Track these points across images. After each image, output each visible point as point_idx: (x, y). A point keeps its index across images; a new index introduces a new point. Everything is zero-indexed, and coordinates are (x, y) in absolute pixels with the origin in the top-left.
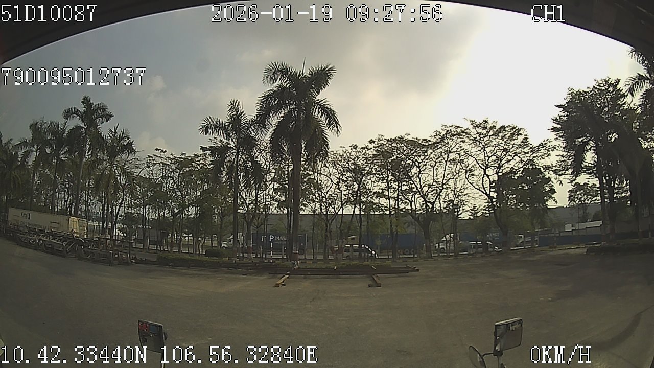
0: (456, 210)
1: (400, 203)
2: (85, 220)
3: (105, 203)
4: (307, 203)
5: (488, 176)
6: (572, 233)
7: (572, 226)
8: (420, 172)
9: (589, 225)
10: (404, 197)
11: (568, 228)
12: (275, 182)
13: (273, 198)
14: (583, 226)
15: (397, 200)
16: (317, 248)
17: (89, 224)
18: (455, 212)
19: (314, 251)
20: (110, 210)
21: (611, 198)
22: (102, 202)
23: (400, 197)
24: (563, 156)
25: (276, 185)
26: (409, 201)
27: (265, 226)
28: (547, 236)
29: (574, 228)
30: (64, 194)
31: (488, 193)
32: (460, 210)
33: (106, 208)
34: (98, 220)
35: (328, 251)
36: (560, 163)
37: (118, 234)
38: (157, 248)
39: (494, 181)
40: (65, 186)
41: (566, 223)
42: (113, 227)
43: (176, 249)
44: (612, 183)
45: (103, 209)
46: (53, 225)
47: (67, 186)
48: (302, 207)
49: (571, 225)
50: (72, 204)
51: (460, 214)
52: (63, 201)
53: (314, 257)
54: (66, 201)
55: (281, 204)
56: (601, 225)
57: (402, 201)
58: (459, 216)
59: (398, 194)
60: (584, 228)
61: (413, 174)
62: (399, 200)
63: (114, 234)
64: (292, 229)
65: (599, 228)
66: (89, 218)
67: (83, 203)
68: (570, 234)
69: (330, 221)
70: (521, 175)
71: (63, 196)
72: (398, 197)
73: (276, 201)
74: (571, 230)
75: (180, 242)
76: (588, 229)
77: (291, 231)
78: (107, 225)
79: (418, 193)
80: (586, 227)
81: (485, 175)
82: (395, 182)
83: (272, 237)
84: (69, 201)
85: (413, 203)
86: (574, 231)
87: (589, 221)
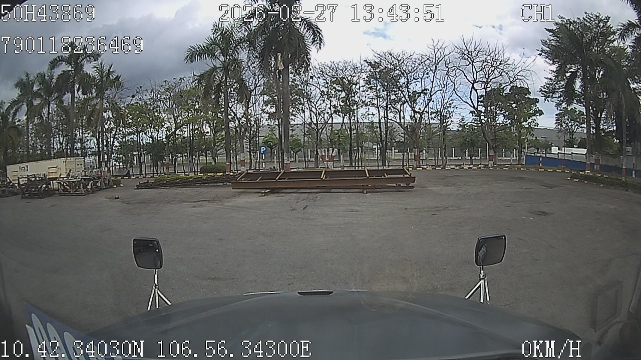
0: (444, 121)
1: (389, 112)
2: (82, 158)
3: (99, 137)
4: (297, 113)
5: (476, 90)
6: (558, 156)
7: (559, 149)
8: (408, 82)
10: (393, 107)
11: (555, 150)
12: (264, 95)
13: (263, 110)
14: (568, 150)
15: (387, 109)
16: (309, 157)
17: (86, 160)
18: (444, 123)
20: (105, 143)
21: (597, 128)
22: (96, 137)
23: (389, 106)
24: (550, 79)
25: (266, 98)
26: (398, 110)
27: (257, 138)
28: (533, 155)
29: (560, 151)
30: (59, 137)
31: (476, 107)
32: (448, 121)
33: (100, 142)
34: (94, 154)
36: (548, 86)
37: (115, 164)
39: (482, 96)
40: (59, 129)
41: (553, 145)
42: (109, 158)
43: (171, 170)
44: (599, 114)
45: (98, 144)
46: (51, 170)
47: (61, 128)
48: (293, 117)
49: (557, 148)
50: (67, 145)
51: (448, 125)
52: (59, 145)
53: (306, 166)
54: (61, 144)
55: (271, 116)
56: (586, 153)
57: (391, 110)
58: (448, 127)
59: (386, 104)
60: (570, 153)
61: (401, 84)
62: (388, 109)
63: (111, 165)
64: (283, 140)
65: (585, 156)
66: (84, 155)
67: (78, 142)
68: (556, 157)
69: (320, 131)
70: (508, 92)
71: (58, 139)
72: (387, 107)
73: (267, 113)
74: (557, 153)
75: (175, 163)
76: (574, 155)
77: (283, 141)
78: (103, 158)
79: (407, 103)
80: (572, 153)
81: (473, 89)
82: (383, 91)
83: (263, 149)
84: (64, 142)
85: (402, 113)
86: (559, 154)
87: (576, 148)
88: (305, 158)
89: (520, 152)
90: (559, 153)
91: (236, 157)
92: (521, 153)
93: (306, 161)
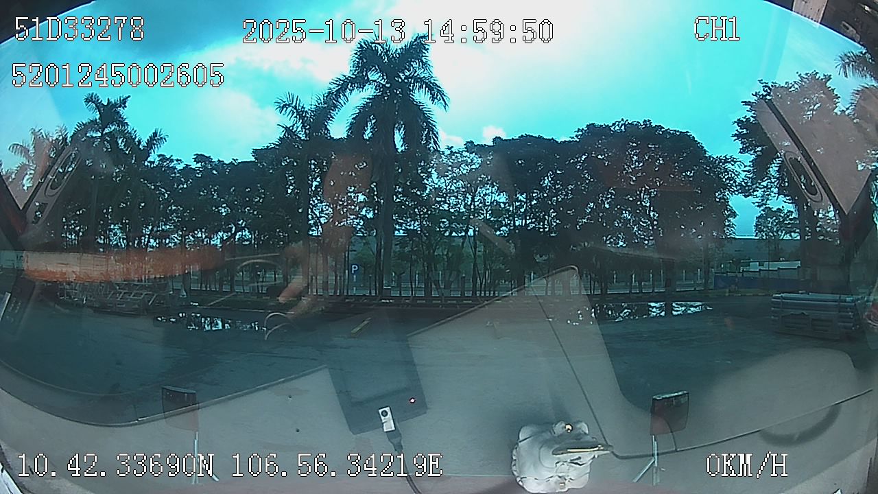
6: (760, 275)
7: (759, 265)
9: (783, 265)
11: (754, 267)
14: (774, 266)
16: (417, 282)
19: (412, 285)
28: (725, 275)
29: (762, 268)
35: (431, 286)
38: (201, 287)
41: (752, 260)
43: (226, 289)
44: (816, 212)
49: (758, 263)
53: (412, 294)
56: (798, 267)
60: (776, 269)
64: (382, 257)
65: (796, 272)
68: (757, 275)
74: (758, 270)
76: (781, 271)
77: (382, 259)
80: (779, 268)
83: (355, 268)
86: (761, 272)
87: (783, 261)
88: (411, 283)
89: (707, 272)
90: (760, 270)
91: (316, 278)
92: (708, 274)
93: (412, 287)
